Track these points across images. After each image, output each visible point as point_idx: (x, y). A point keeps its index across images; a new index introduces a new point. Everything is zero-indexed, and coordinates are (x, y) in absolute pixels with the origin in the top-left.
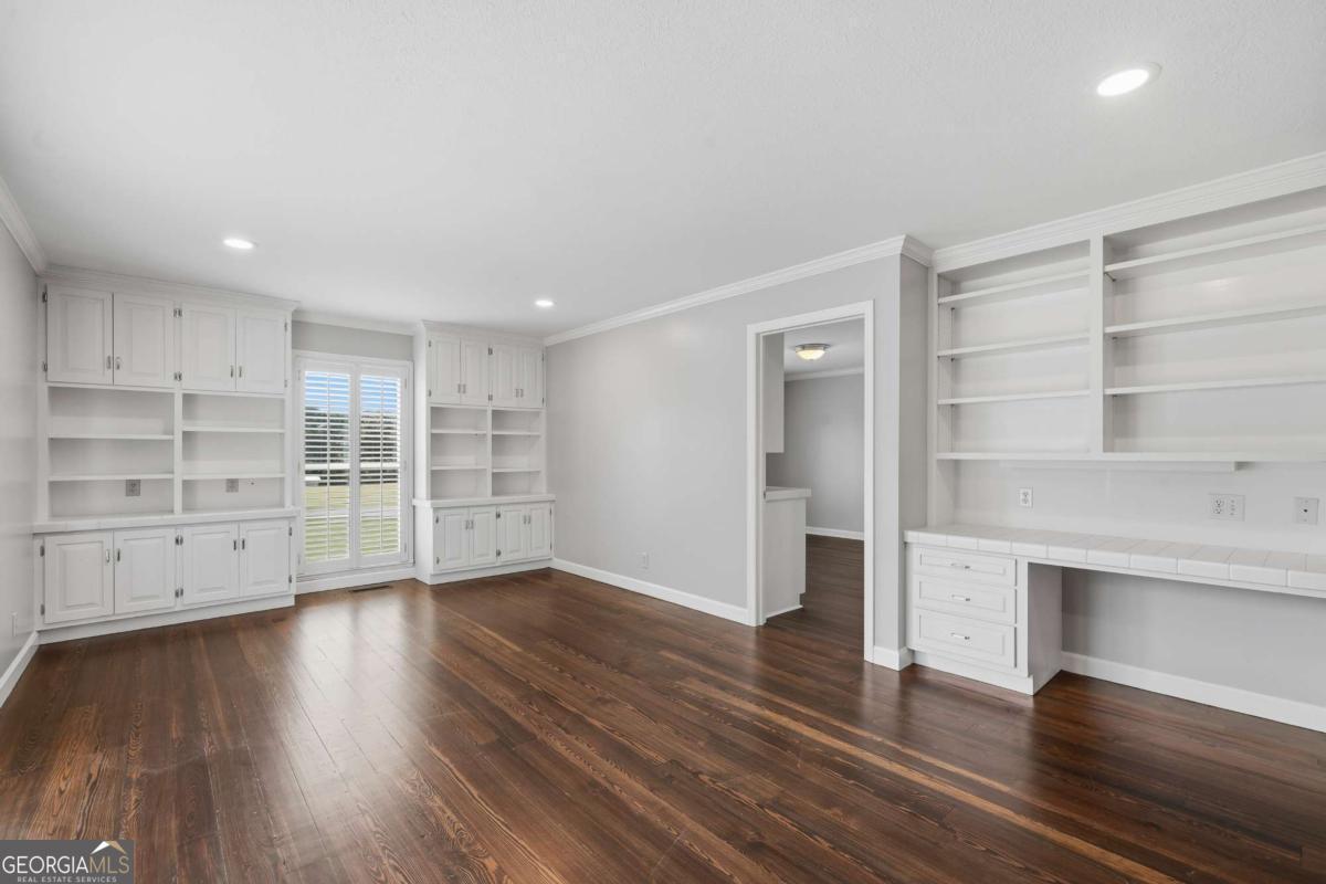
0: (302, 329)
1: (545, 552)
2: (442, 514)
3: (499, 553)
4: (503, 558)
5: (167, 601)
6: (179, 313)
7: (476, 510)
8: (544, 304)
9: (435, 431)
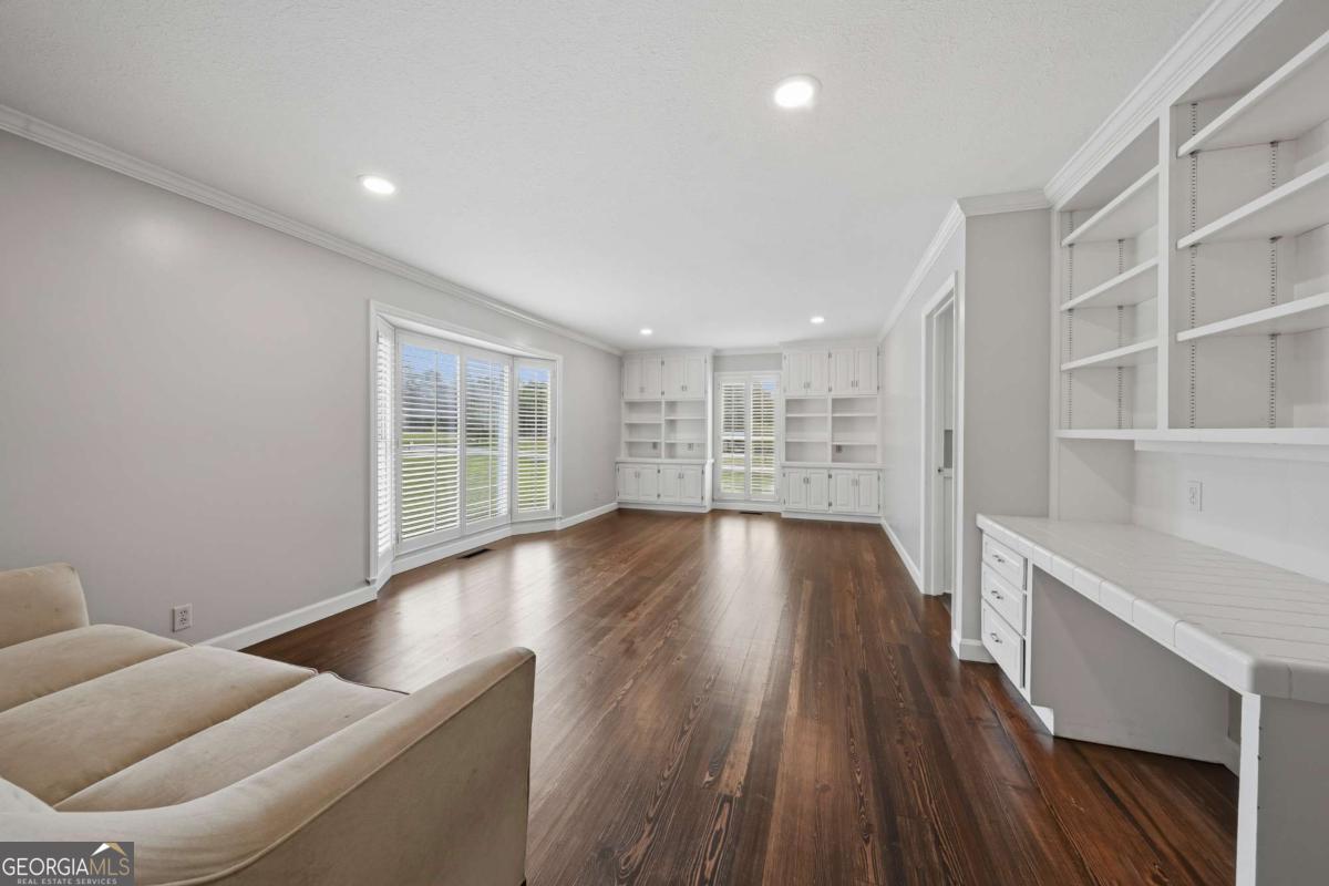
0: (718, 360)
1: (873, 510)
2: (787, 470)
3: (830, 505)
4: (833, 509)
5: (654, 499)
6: (663, 363)
7: (812, 471)
8: (818, 320)
9: (789, 415)
